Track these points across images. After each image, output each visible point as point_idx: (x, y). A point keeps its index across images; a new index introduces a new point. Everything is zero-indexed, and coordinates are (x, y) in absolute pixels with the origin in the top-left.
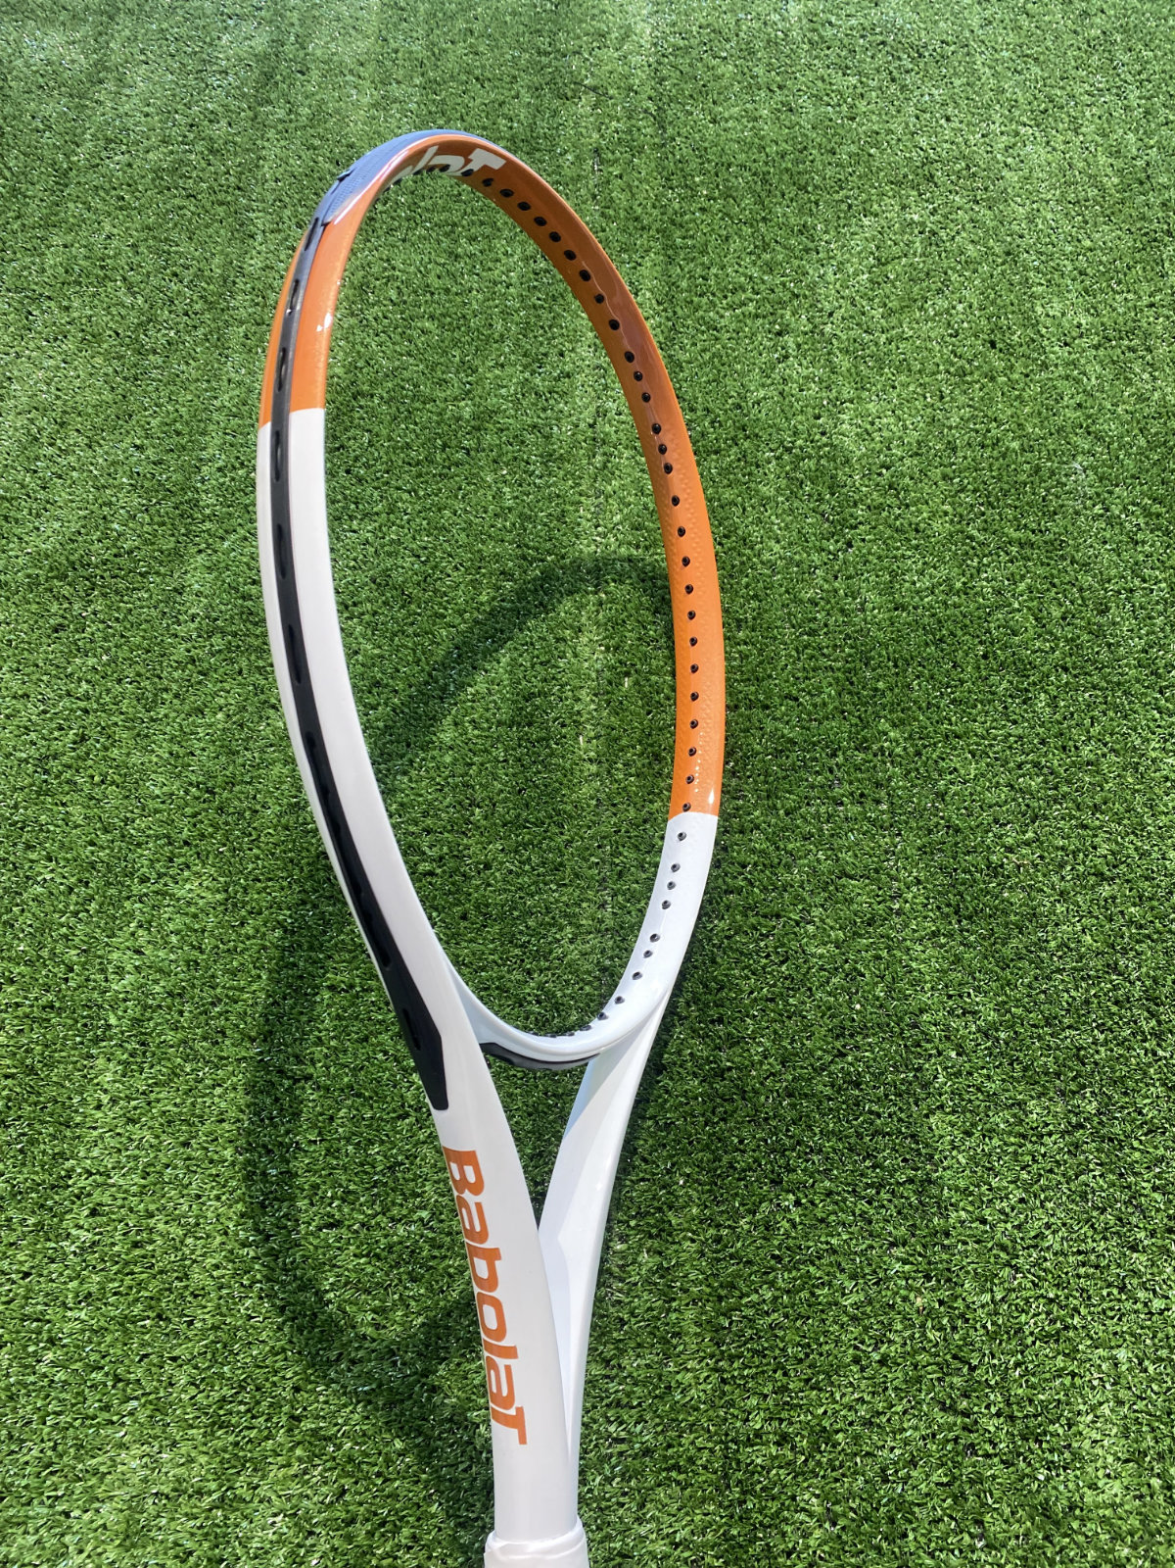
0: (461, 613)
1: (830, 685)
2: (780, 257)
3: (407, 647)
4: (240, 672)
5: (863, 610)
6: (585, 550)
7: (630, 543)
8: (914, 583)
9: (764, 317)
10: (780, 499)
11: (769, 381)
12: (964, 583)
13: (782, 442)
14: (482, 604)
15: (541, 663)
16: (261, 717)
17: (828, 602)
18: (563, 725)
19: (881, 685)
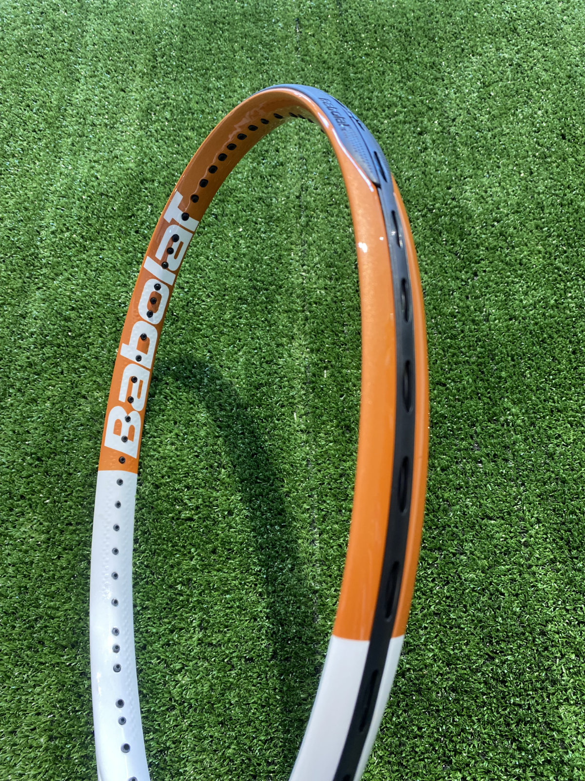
0: (212, 327)
1: (468, 374)
2: (419, 84)
3: (175, 352)
4: (62, 373)
5: (487, 320)
6: (296, 282)
7: (325, 277)
8: (521, 301)
9: (410, 123)
10: (427, 244)
11: (415, 165)
12: (556, 300)
13: (426, 206)
14: (226, 321)
15: (267, 362)
16: (75, 405)
17: (463, 315)
18: (282, 406)
19: (503, 374)
